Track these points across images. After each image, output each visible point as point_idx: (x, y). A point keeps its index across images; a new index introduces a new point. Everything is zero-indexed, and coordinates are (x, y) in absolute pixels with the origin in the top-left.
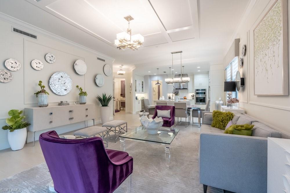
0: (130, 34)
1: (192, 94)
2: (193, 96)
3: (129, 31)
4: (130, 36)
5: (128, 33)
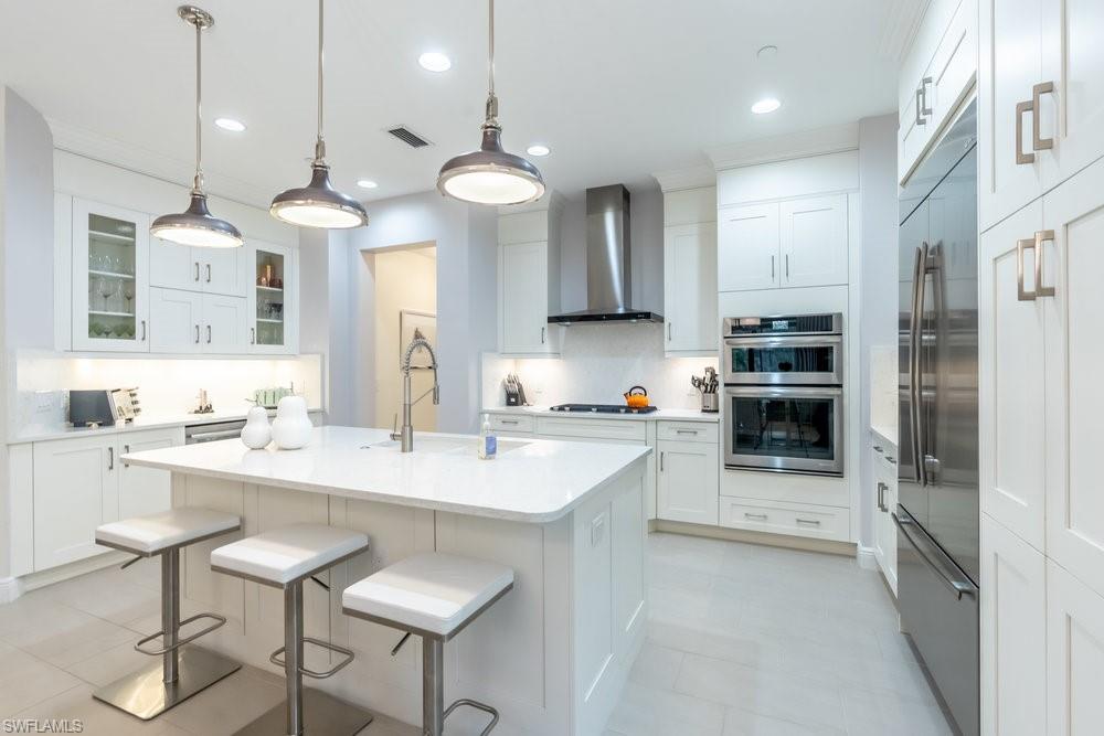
1: (698, 367)
2: (708, 386)
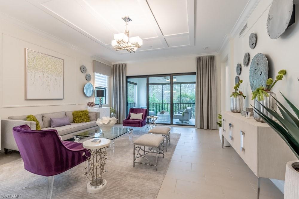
0: (128, 36)
3: (127, 33)
4: (128, 38)
5: (126, 35)
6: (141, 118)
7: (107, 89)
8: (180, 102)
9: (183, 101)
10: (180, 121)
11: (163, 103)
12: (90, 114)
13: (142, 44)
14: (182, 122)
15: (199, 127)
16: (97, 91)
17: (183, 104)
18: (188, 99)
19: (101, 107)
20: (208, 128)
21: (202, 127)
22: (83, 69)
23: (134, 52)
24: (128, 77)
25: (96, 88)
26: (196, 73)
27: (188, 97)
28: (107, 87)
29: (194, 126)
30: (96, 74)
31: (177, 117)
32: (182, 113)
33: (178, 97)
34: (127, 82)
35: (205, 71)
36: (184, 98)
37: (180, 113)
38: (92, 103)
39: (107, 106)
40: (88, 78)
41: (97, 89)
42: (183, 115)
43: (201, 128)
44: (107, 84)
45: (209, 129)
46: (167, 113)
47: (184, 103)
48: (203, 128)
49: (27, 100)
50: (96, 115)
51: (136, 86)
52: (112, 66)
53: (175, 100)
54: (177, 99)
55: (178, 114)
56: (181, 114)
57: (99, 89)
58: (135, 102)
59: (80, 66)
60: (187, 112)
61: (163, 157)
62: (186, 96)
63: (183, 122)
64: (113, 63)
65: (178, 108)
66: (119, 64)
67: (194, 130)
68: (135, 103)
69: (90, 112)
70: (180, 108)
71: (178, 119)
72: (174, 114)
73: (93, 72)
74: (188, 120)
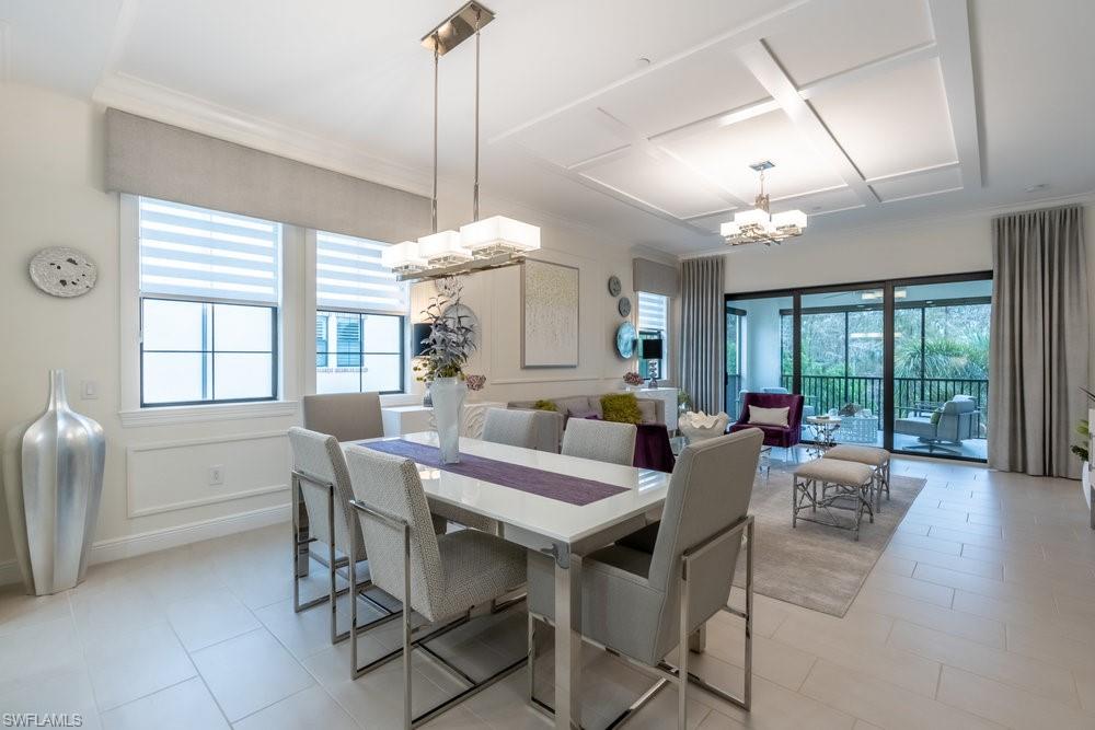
6: (784, 423)
7: (664, 334)
8: (923, 376)
9: (935, 371)
10: (921, 444)
11: (847, 378)
12: (640, 405)
13: (805, 225)
14: (932, 448)
15: (1005, 466)
16: (645, 342)
17: (935, 384)
18: (962, 362)
19: (656, 386)
20: (1047, 472)
21: (1017, 466)
22: (613, 286)
23: (779, 243)
24: (729, 297)
25: (641, 333)
26: (991, 272)
27: (958, 355)
28: (665, 328)
29: (985, 461)
30: (641, 294)
31: (911, 428)
32: (931, 415)
33: (913, 356)
34: (727, 310)
35: (1034, 264)
36: (940, 357)
37: (923, 414)
38: (635, 376)
39: (665, 384)
40: (624, 308)
41: (645, 337)
42: (936, 422)
43: (1013, 469)
44: (664, 321)
45: (1051, 475)
46: (869, 416)
47: (939, 380)
48: (1024, 471)
49: (525, 368)
50: (656, 406)
51: (744, 319)
52: (679, 267)
53: (901, 365)
54: (909, 363)
55: (911, 418)
56: (926, 419)
57: (649, 337)
58: (740, 373)
59: (608, 278)
60: (955, 413)
61: (872, 521)
62: (950, 351)
63: (935, 448)
64: (683, 258)
65: (911, 395)
66: (702, 259)
67: (981, 475)
68: (740, 376)
69: (641, 400)
70: (922, 399)
71: (913, 435)
72: (896, 418)
73: (636, 289)
74: (957, 444)
